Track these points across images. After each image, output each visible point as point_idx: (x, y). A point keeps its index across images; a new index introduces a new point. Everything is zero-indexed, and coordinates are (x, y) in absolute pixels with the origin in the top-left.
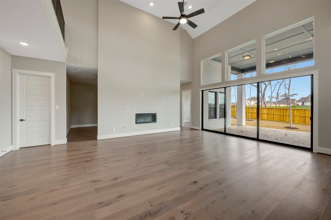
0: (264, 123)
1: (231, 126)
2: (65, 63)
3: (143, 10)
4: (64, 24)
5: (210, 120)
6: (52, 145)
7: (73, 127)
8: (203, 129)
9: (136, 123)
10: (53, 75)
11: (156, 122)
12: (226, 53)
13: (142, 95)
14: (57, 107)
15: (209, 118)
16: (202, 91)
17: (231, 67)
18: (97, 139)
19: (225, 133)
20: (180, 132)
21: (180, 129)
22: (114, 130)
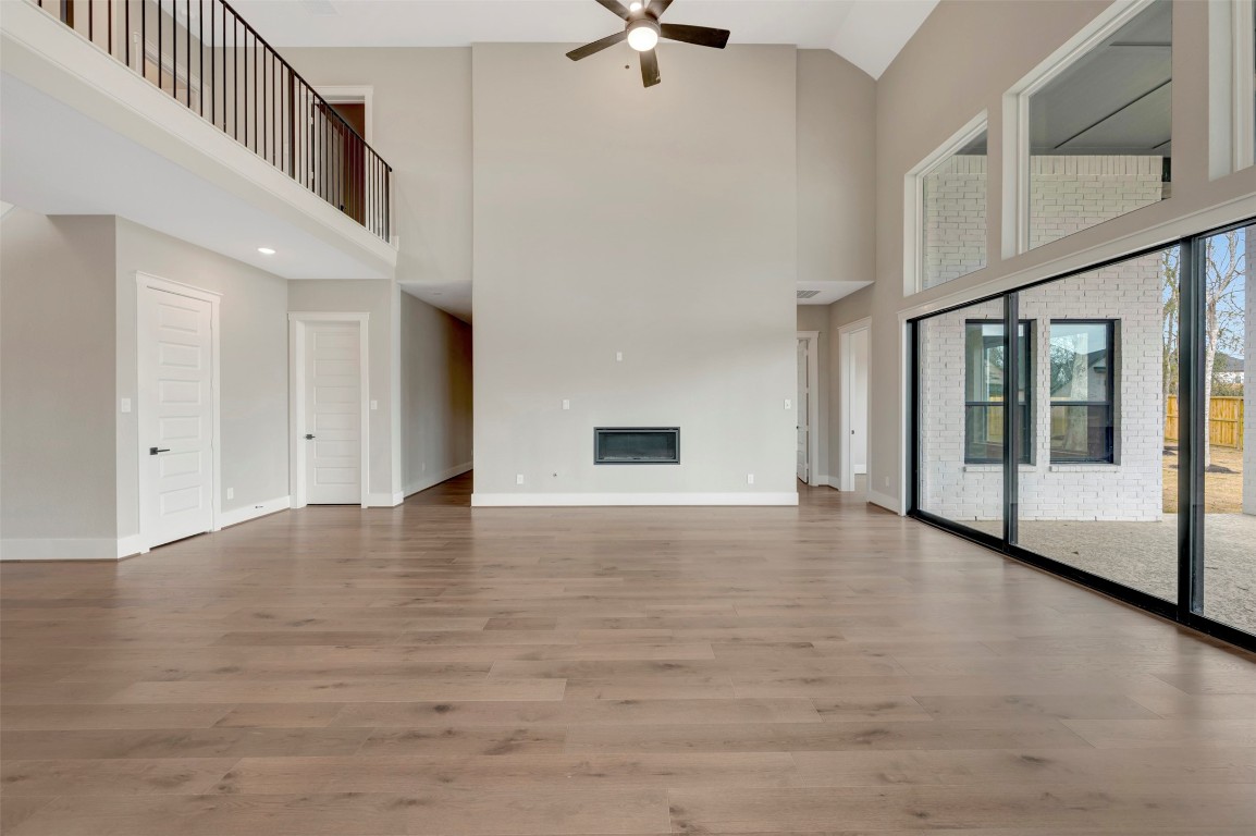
5: (975, 468)
6: (363, 507)
8: (915, 512)
9: (597, 463)
10: (364, 318)
11: (678, 462)
12: (1007, 102)
13: (619, 358)
14: (374, 404)
15: (971, 460)
16: (914, 323)
19: (1004, 546)
20: (796, 511)
21: (797, 503)
22: (520, 479)
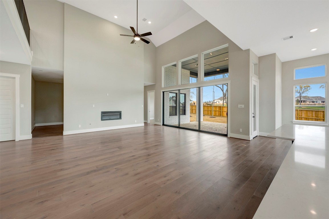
0: (223, 119)
1: (190, 122)
2: (30, 65)
3: (109, 20)
4: (30, 29)
5: (170, 117)
6: (16, 141)
7: (37, 125)
8: (163, 125)
9: (102, 120)
10: (18, 77)
11: (121, 119)
12: (179, 62)
13: (108, 95)
14: (22, 106)
15: (170, 115)
16: (163, 92)
17: (190, 72)
18: (63, 135)
19: (179, 127)
20: (144, 127)
21: (144, 125)
22: (80, 126)
